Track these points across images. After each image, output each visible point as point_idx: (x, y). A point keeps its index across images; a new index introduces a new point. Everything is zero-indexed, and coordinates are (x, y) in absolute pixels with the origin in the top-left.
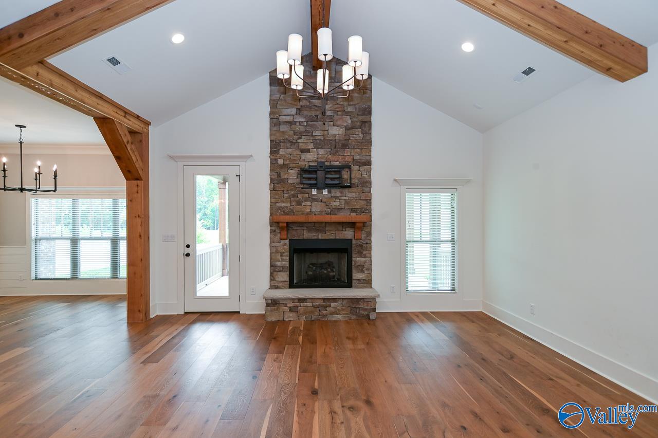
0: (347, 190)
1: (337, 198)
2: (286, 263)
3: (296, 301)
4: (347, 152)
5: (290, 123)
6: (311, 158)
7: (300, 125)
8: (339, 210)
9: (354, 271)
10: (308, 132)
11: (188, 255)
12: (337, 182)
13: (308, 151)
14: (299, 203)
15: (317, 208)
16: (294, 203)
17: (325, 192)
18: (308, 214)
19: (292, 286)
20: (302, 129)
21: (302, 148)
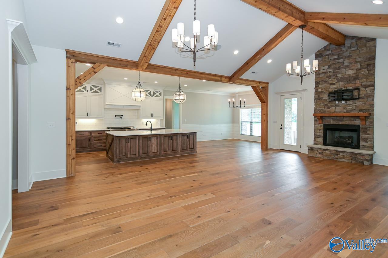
0: (357, 101)
1: (350, 105)
2: (322, 134)
3: (322, 150)
4: (358, 82)
5: (325, 73)
6: (335, 87)
7: (330, 73)
8: (351, 110)
9: (361, 141)
10: (334, 75)
11: (281, 128)
12: (350, 97)
13: (334, 84)
14: (329, 108)
15: (338, 110)
16: (326, 108)
17: (343, 102)
18: (333, 113)
19: (325, 144)
20: (331, 74)
21: (331, 83)
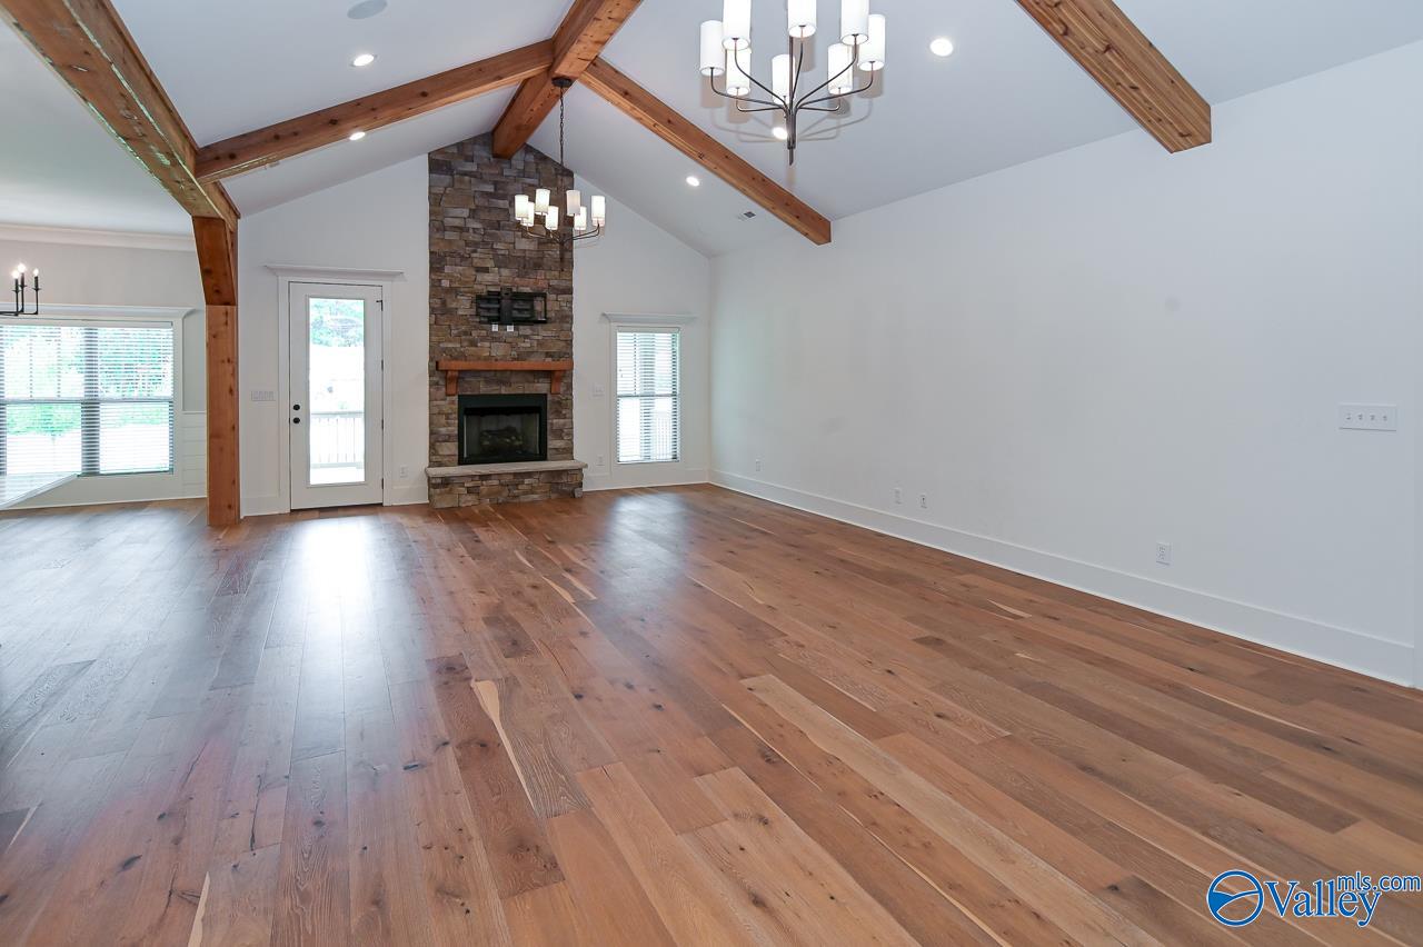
0: (540, 327)
1: (526, 337)
2: (454, 430)
3: (477, 478)
4: (541, 274)
5: (462, 229)
6: (492, 280)
7: (475, 233)
8: (530, 353)
9: (549, 437)
10: (487, 243)
11: (297, 421)
12: (526, 315)
13: (486, 270)
14: (473, 343)
15: (499, 350)
16: (465, 344)
17: (510, 329)
18: (486, 359)
19: (462, 462)
20: (477, 238)
21: (479, 265)
